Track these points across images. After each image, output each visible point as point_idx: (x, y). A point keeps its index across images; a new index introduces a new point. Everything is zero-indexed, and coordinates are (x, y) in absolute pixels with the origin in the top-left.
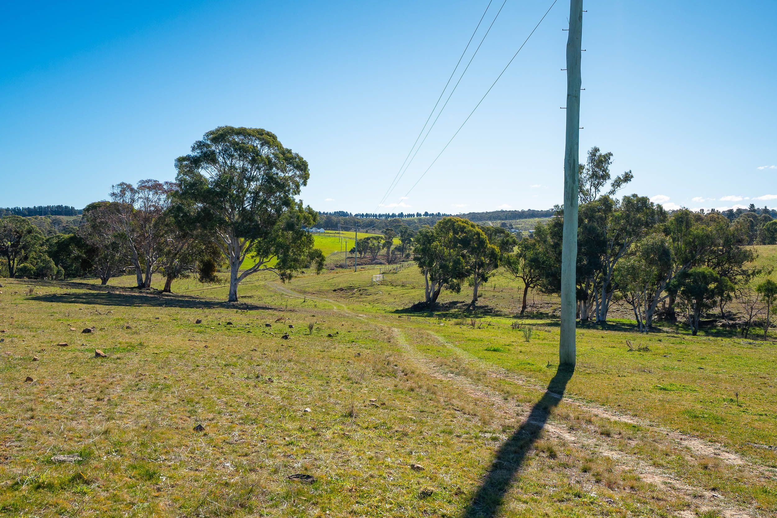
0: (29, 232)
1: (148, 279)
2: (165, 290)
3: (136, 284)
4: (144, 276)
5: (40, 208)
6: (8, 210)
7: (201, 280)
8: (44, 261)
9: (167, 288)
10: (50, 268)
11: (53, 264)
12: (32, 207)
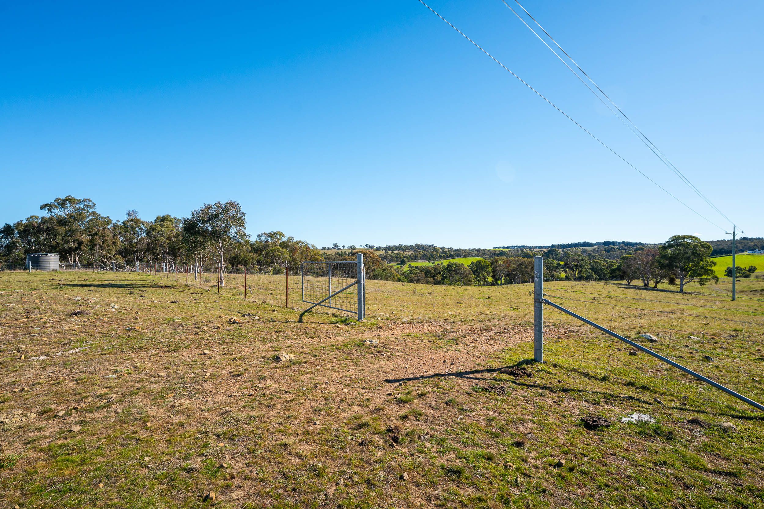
0: (583, 260)
1: (648, 283)
2: (655, 287)
3: (643, 284)
4: (646, 282)
5: (574, 243)
6: (558, 245)
7: (669, 284)
8: (589, 273)
9: (656, 286)
10: (593, 276)
11: (593, 274)
12: (570, 243)
